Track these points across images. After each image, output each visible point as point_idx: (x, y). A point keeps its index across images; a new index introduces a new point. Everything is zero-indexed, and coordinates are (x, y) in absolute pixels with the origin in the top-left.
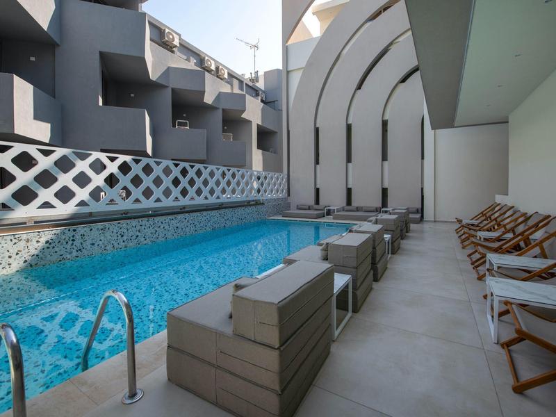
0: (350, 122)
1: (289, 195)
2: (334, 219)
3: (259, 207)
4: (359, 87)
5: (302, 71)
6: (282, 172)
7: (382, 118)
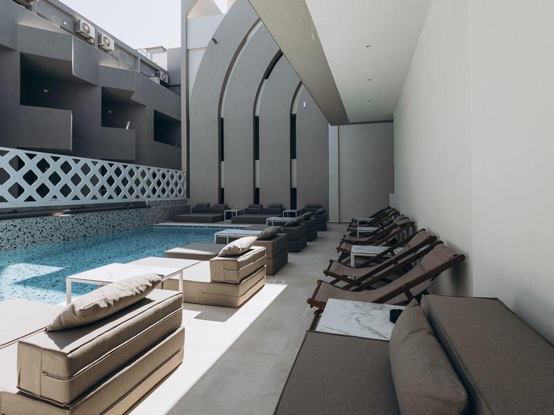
0: (257, 114)
1: (188, 196)
2: (233, 223)
3: (142, 210)
4: (267, 76)
5: (204, 51)
6: (180, 169)
7: (291, 112)
